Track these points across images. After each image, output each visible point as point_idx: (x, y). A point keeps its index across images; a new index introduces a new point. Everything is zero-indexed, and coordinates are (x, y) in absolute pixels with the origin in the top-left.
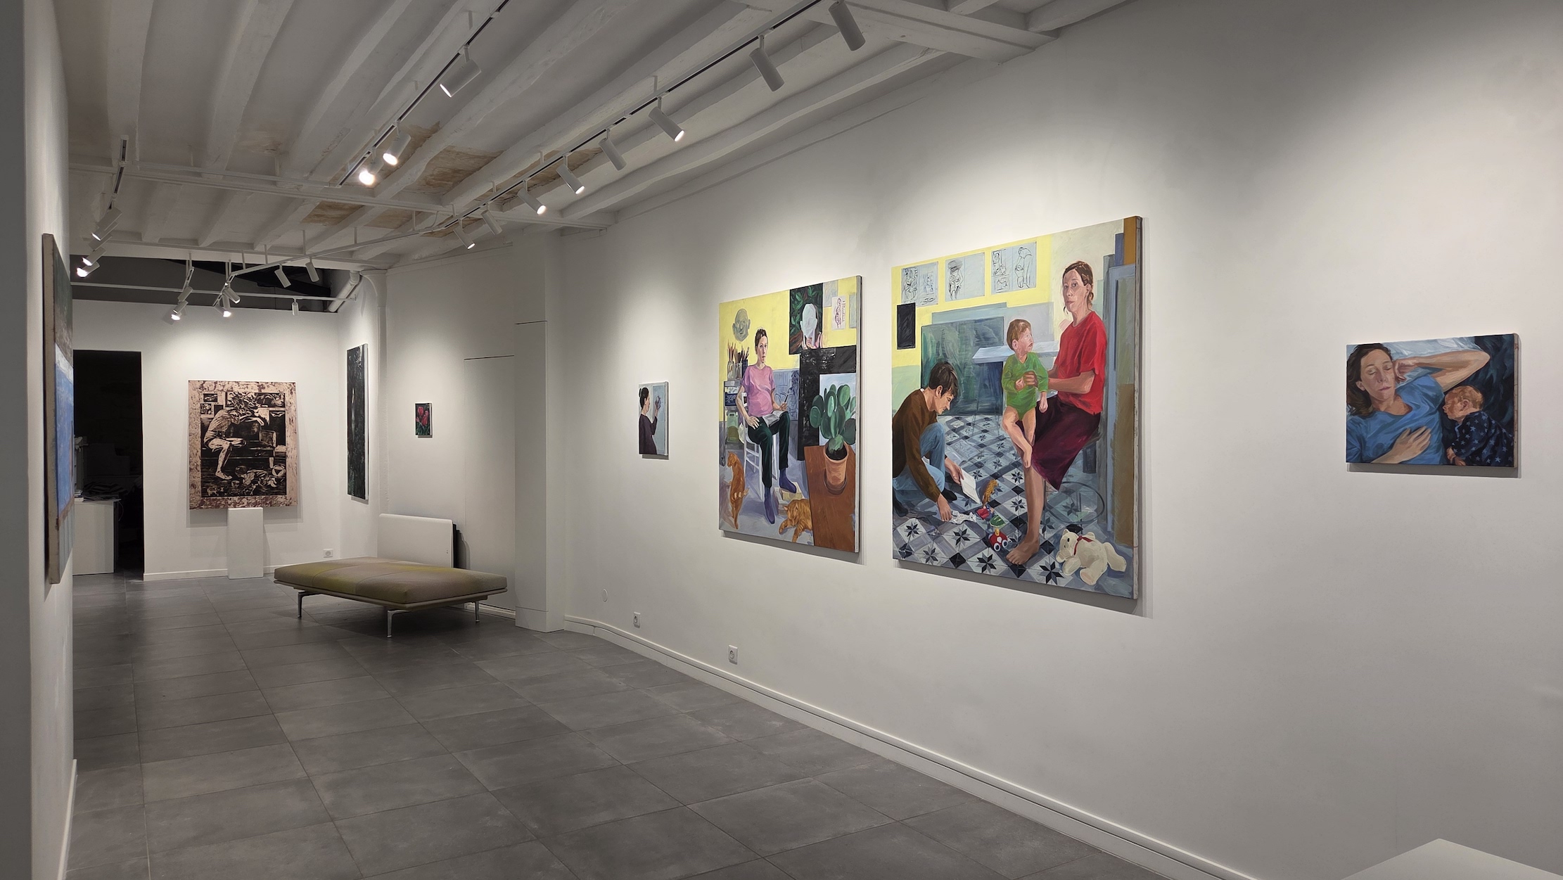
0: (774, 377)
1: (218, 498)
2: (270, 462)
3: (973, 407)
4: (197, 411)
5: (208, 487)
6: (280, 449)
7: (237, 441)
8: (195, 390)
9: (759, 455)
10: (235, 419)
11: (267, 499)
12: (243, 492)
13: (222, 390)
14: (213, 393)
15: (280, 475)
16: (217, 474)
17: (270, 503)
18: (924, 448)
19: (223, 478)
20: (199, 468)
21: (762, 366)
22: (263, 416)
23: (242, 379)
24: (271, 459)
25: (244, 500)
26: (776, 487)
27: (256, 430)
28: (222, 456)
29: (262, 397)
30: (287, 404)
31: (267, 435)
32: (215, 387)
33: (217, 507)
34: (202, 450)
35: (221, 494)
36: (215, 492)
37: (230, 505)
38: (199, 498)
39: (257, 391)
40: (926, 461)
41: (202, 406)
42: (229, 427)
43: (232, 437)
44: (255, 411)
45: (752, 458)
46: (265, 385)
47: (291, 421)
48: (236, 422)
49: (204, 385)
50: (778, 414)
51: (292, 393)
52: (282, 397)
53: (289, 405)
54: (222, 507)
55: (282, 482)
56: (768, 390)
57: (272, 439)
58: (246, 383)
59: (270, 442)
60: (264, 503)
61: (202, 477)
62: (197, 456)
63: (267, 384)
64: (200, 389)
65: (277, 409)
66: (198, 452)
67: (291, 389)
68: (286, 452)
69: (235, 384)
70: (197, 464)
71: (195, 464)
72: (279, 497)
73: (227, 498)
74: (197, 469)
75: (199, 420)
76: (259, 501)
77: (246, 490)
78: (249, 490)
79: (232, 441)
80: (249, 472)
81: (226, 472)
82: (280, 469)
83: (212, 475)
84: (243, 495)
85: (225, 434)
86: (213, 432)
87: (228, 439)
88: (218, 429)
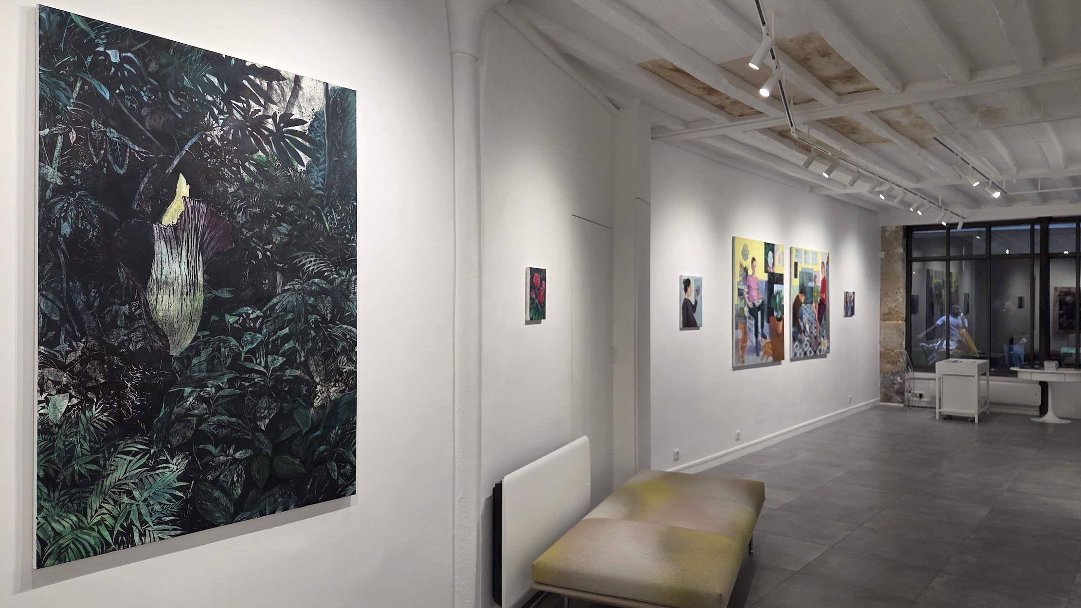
0: (759, 282)
3: (808, 301)
9: (753, 322)
18: (799, 316)
21: (754, 276)
26: (760, 338)
40: (799, 320)
45: (751, 324)
50: (761, 301)
56: (756, 289)
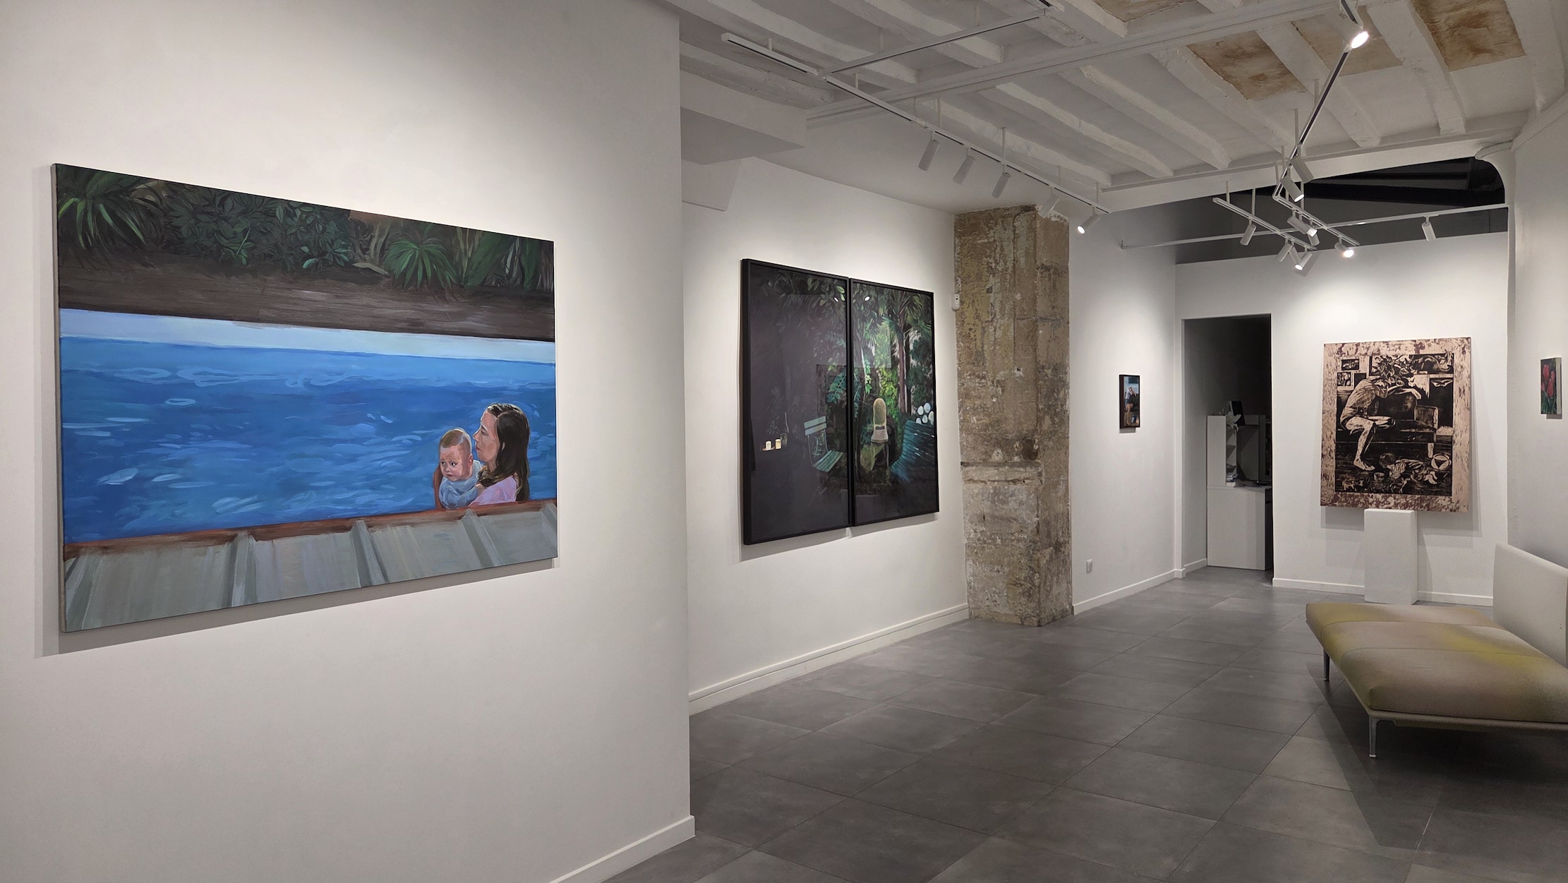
1: (1356, 494)
2: (1429, 449)
4: (1333, 382)
5: (1343, 479)
6: (1444, 431)
7: (1382, 421)
8: (1331, 355)
10: (1381, 392)
11: (1422, 500)
12: (1389, 488)
13: (1366, 354)
14: (1354, 358)
16: (1355, 463)
17: (1428, 505)
19: (1363, 468)
20: (1333, 455)
22: (1420, 386)
23: (1393, 338)
24: (1430, 446)
25: (1391, 500)
27: (1409, 405)
28: (1362, 440)
29: (1420, 360)
30: (1457, 368)
31: (1425, 412)
32: (1357, 350)
33: (1355, 505)
34: (1337, 431)
35: (1359, 489)
36: (1352, 486)
37: (1371, 504)
38: (1331, 492)
39: (1413, 353)
41: (1340, 376)
42: (1373, 402)
43: (1375, 416)
44: (1409, 379)
46: (1425, 344)
47: (1462, 392)
48: (1382, 395)
49: (1343, 349)
51: (1464, 352)
52: (1450, 358)
53: (1459, 369)
54: (1360, 505)
55: (1445, 479)
57: (1432, 418)
58: (1398, 343)
59: (1429, 422)
60: (1418, 504)
61: (1336, 466)
62: (1332, 439)
63: (1428, 342)
64: (1338, 354)
65: (1441, 376)
66: (1332, 433)
67: (1463, 346)
68: (1452, 436)
69: (1382, 345)
70: (1331, 450)
71: (1329, 449)
72: (1440, 497)
73: (1367, 494)
74: (1330, 455)
75: (1335, 393)
76: (1410, 501)
77: (1393, 485)
78: (1397, 486)
79: (1377, 420)
80: (1397, 461)
81: (1367, 460)
82: (1442, 460)
83: (1350, 464)
84: (1390, 492)
85: (1367, 411)
86: (1351, 409)
87: (1370, 418)
88: (1358, 404)
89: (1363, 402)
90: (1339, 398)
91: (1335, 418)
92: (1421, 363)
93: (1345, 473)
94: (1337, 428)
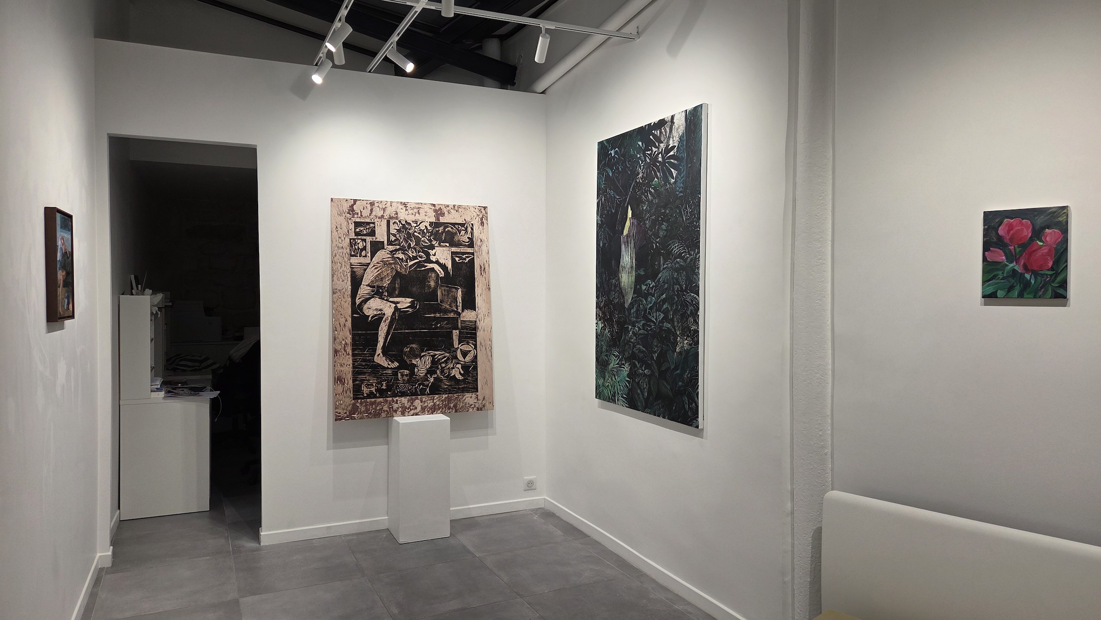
1: (378, 400)
2: (454, 337)
4: (345, 251)
5: (362, 381)
6: (468, 316)
8: (340, 215)
10: (401, 266)
11: (450, 400)
12: (415, 388)
13: (382, 216)
14: (368, 220)
15: (469, 358)
16: (375, 358)
17: (455, 406)
19: (386, 365)
20: (349, 349)
23: (412, 199)
24: (456, 333)
25: (417, 403)
27: (432, 284)
28: (383, 329)
29: (441, 229)
30: (477, 243)
31: (449, 291)
32: (372, 210)
33: (377, 415)
34: (353, 318)
35: (382, 393)
36: (373, 389)
37: (396, 411)
38: (348, 400)
39: (433, 220)
41: (352, 243)
42: (394, 279)
43: (396, 297)
46: (445, 210)
47: (483, 269)
48: (403, 271)
49: (355, 207)
51: (482, 224)
52: (469, 230)
53: (479, 243)
54: (383, 415)
55: (471, 369)
57: (455, 299)
58: (417, 206)
59: (453, 305)
60: (446, 406)
61: (353, 364)
62: (347, 328)
63: (448, 208)
64: (349, 213)
65: (463, 250)
66: (346, 321)
67: (481, 216)
68: (476, 321)
69: (401, 207)
70: (346, 344)
71: (343, 342)
72: (468, 395)
73: (391, 399)
74: (345, 351)
75: (348, 267)
76: (438, 403)
77: (419, 385)
78: (424, 385)
79: (398, 303)
80: (423, 354)
81: (390, 355)
82: (467, 350)
83: (369, 361)
84: (416, 394)
85: (387, 291)
86: (369, 288)
87: (391, 299)
88: (377, 281)
89: (382, 279)
90: (353, 273)
91: (350, 299)
92: (442, 233)
93: (364, 373)
94: (353, 313)
